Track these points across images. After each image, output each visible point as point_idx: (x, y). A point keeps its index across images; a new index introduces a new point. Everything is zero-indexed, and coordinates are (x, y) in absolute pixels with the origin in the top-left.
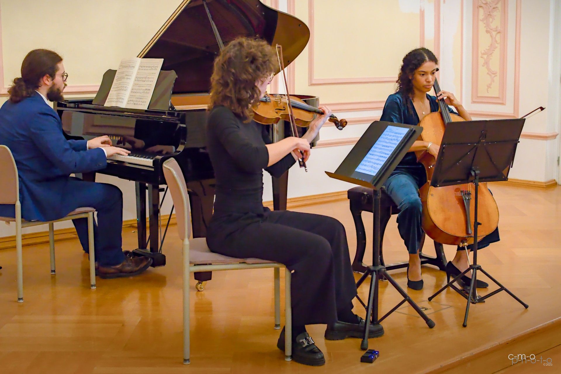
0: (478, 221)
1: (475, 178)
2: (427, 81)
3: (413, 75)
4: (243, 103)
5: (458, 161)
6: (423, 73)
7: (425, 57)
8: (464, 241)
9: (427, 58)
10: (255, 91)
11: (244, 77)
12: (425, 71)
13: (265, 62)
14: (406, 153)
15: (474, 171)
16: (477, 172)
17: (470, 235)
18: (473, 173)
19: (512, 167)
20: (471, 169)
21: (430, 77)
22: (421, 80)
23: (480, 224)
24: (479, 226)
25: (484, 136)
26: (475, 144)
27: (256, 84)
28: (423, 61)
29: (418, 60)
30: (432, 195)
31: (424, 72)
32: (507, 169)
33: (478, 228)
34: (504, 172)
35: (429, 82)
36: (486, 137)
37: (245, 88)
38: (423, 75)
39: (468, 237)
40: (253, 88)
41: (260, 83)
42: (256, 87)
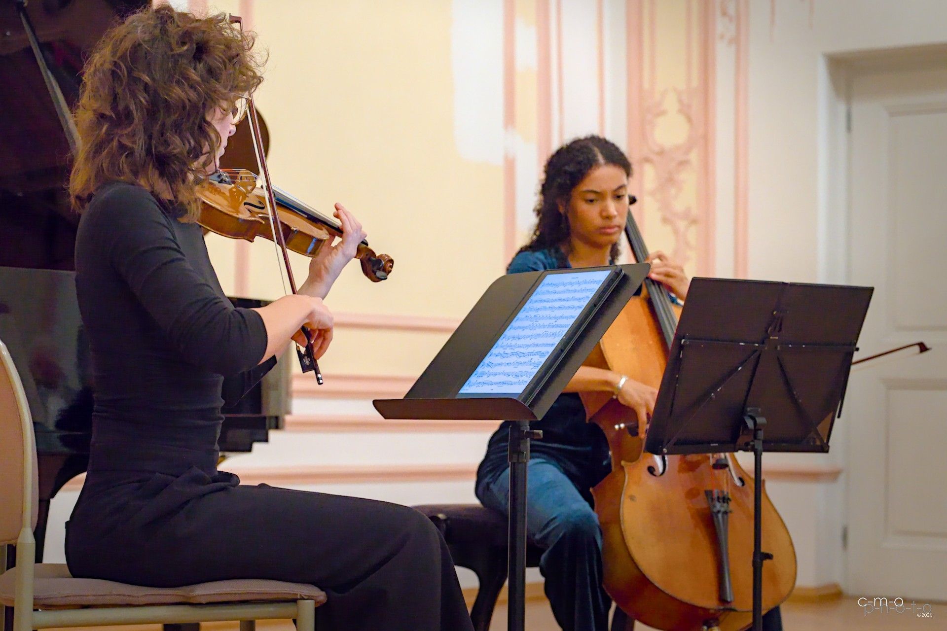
0: (764, 549)
1: (755, 437)
2: (604, 214)
3: (568, 201)
4: (175, 167)
5: (713, 388)
6: (591, 196)
7: (595, 156)
8: (712, 621)
9: (601, 159)
10: (206, 136)
11: (178, 93)
12: (598, 190)
13: (231, 59)
14: (560, 393)
15: (753, 418)
16: (761, 420)
17: (728, 606)
18: (750, 423)
19: (839, 417)
20: (743, 412)
21: (612, 207)
22: (590, 213)
23: (769, 556)
24: (766, 563)
25: (777, 324)
26: (757, 345)
27: (208, 118)
28: (590, 164)
29: (579, 163)
30: (632, 498)
31: (595, 192)
32: (828, 419)
33: (764, 569)
34: (822, 428)
35: (609, 218)
36: (780, 330)
37: (177, 128)
38: (592, 201)
39: (725, 610)
40: (200, 128)
41: (218, 113)
42: (209, 124)
